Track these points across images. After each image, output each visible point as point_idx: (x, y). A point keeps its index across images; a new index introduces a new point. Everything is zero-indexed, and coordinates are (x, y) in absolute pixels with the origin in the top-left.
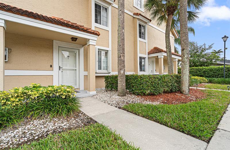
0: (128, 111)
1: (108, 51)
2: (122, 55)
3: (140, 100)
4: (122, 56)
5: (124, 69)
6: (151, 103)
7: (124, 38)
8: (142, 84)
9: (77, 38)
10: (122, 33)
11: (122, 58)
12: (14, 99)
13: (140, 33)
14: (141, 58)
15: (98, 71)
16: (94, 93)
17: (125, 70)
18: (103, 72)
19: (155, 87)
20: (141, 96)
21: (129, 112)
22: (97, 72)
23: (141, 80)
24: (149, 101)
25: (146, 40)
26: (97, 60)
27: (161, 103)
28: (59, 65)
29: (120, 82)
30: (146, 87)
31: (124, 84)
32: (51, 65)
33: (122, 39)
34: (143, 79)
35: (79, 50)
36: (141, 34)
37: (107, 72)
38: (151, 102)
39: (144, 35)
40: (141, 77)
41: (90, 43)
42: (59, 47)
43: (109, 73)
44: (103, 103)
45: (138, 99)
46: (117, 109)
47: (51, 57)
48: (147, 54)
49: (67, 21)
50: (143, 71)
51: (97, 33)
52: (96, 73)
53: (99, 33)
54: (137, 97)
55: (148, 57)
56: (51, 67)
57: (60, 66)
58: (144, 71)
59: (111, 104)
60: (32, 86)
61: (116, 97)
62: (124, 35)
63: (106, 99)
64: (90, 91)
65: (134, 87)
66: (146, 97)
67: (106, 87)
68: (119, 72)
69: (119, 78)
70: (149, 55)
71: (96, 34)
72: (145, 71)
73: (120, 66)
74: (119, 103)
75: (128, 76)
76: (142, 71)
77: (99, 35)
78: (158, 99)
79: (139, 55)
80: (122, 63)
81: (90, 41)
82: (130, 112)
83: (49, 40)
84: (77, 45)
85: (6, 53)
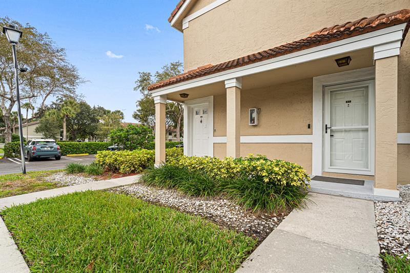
9: (349, 57)
28: (323, 122)
32: (309, 125)
42: (325, 86)
47: (309, 109)
49: (330, 29)
51: (398, 16)
53: (407, 13)
56: (309, 127)
64: (375, 187)
71: (394, 23)
81: (376, 49)
83: (305, 79)
85: (255, 115)
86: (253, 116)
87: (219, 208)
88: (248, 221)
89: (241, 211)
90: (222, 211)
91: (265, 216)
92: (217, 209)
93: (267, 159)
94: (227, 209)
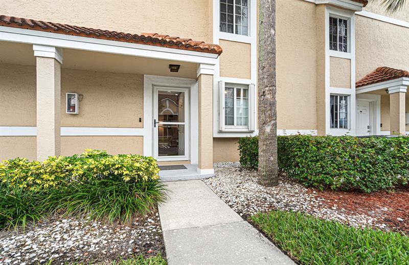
0: (261, 231)
1: (248, 85)
2: (267, 89)
3: (311, 201)
4: (267, 92)
5: (273, 122)
6: (343, 217)
7: (274, 49)
8: (322, 159)
9: (179, 66)
10: (268, 37)
11: (268, 96)
12: (47, 176)
13: (333, 38)
14: (333, 97)
15: (224, 128)
16: (211, 172)
17: (275, 125)
18: (237, 130)
19: (365, 171)
20: (319, 191)
21: (264, 233)
22: (223, 130)
23: (319, 149)
24: (339, 209)
25: (350, 52)
26: (224, 106)
27: (379, 222)
28: (153, 117)
29: (262, 153)
30: (334, 168)
31: (274, 158)
32: (140, 119)
33: (268, 53)
34: (324, 147)
35: (189, 89)
36: (336, 41)
37: (247, 130)
38: (345, 213)
39: (345, 41)
40: (318, 143)
41: (202, 71)
42: (153, 85)
43: (252, 132)
44: (216, 197)
45: (305, 200)
46: (238, 218)
47: (140, 103)
48: (353, 85)
49: (162, 36)
50: (341, 127)
51: (215, 48)
52: (220, 132)
53: (220, 48)
54: (307, 192)
55: (356, 95)
56: (140, 121)
57: (155, 120)
58: (343, 126)
59: (230, 204)
60: (87, 154)
61: (252, 187)
62: (273, 41)
63: (227, 188)
64: (201, 168)
65: (299, 167)
66: (334, 196)
67: (241, 161)
68: (261, 129)
69: (260, 144)
70: (358, 88)
71: (213, 51)
72: (345, 127)
73: (263, 116)
74: (253, 202)
75: (286, 138)
76: (336, 127)
77: (219, 53)
78: (370, 208)
79: (329, 90)
80: (268, 108)
81: (202, 66)
82: (266, 236)
83: (137, 74)
84: (185, 79)
85: (74, 101)
86: (72, 102)
87: (65, 236)
88: (125, 235)
89: (105, 227)
90: (74, 239)
91: (137, 221)
92: (63, 239)
93: (107, 155)
94: (80, 232)
